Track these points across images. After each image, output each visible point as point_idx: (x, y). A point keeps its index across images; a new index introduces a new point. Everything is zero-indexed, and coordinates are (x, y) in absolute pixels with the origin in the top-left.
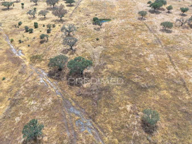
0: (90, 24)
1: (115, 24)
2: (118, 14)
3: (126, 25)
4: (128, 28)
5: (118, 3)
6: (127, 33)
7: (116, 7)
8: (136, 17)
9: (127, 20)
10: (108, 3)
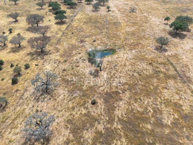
0: (85, 60)
1: (122, 61)
2: (125, 38)
3: (139, 63)
4: (144, 71)
5: (124, 18)
6: (143, 83)
7: (121, 26)
8: (152, 44)
9: (139, 51)
10: (111, 17)
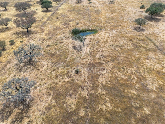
0: (68, 38)
1: (104, 38)
2: (106, 22)
3: (120, 40)
4: (125, 46)
5: (104, 8)
6: (125, 56)
7: (102, 13)
8: (131, 26)
9: (119, 31)
10: (92, 7)
